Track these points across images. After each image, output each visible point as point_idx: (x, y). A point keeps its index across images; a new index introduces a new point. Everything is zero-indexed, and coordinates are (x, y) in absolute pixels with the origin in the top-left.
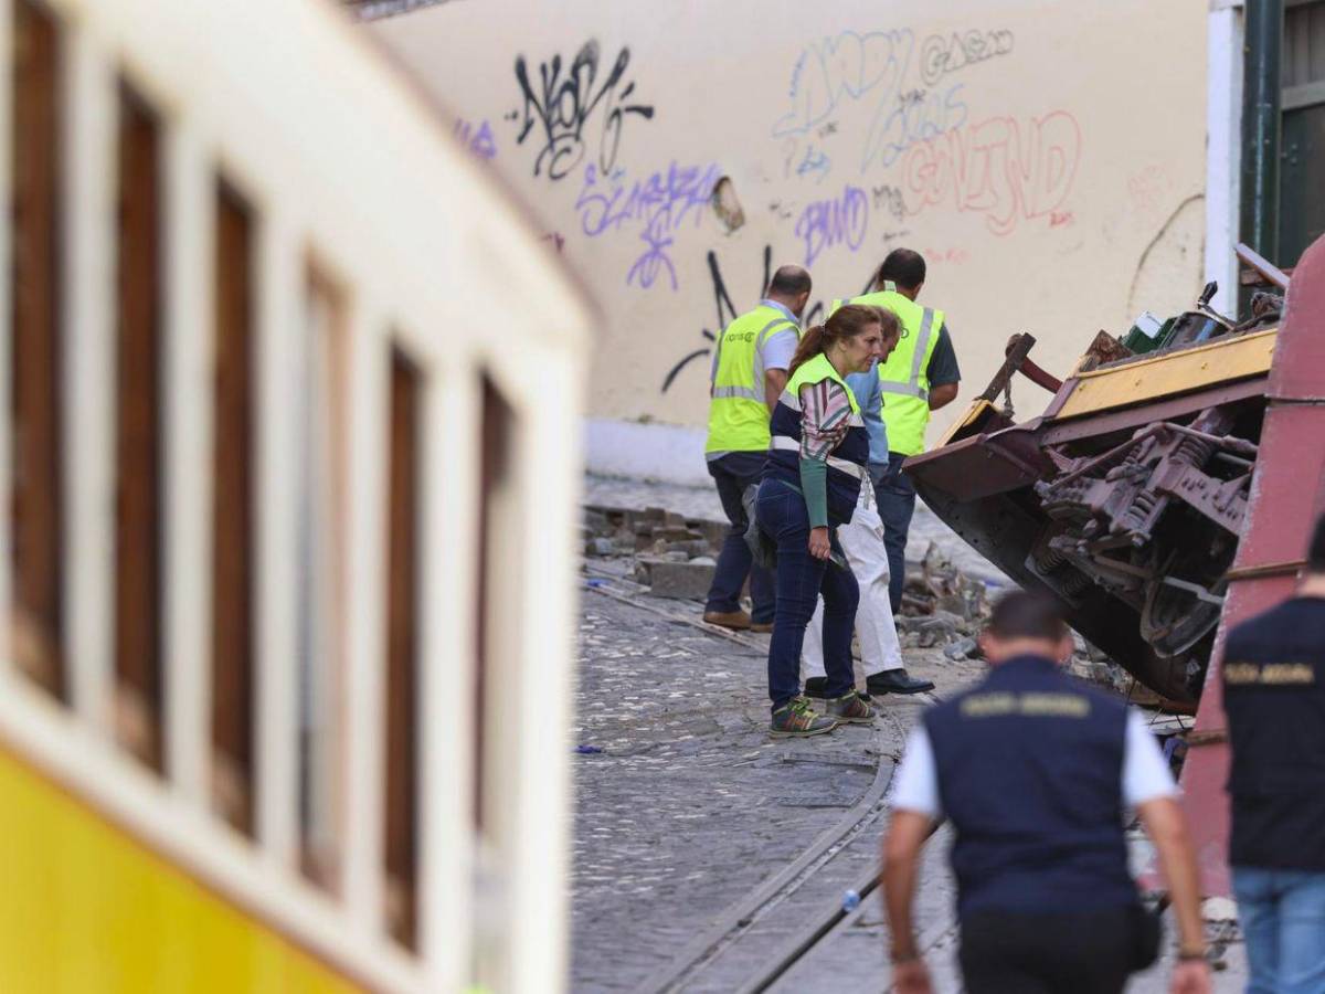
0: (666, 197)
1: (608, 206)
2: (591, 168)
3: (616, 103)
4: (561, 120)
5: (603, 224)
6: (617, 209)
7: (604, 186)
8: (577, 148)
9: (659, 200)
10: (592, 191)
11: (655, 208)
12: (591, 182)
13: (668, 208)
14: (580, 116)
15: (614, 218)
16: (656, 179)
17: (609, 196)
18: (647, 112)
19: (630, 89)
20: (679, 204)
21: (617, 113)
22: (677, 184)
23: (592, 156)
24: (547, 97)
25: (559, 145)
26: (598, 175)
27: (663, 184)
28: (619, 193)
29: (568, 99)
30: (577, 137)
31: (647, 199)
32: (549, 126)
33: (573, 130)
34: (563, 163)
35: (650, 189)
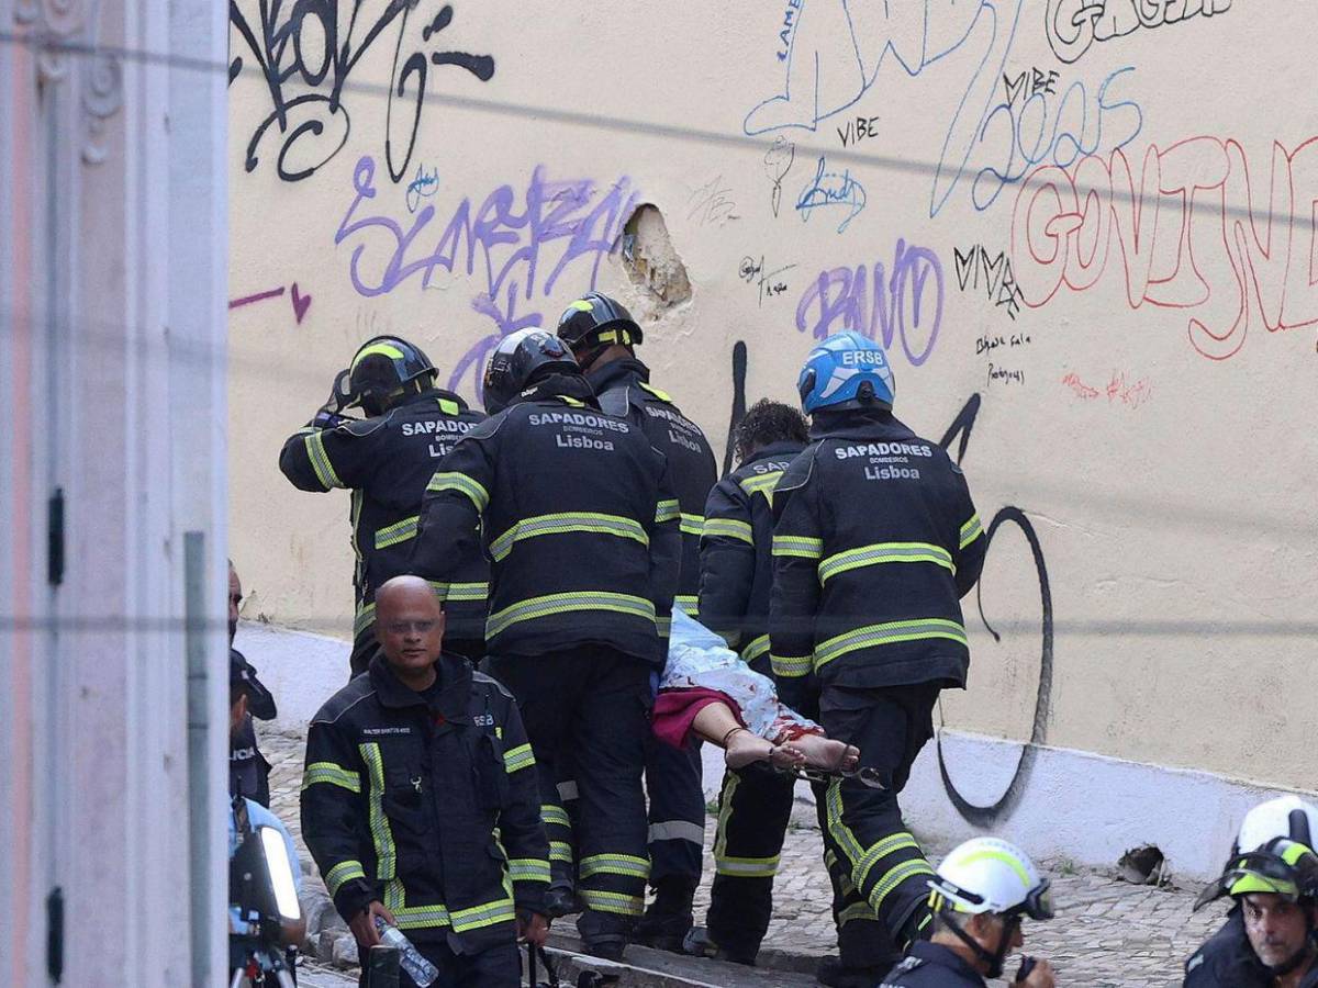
0: (525, 235)
1: (403, 244)
2: (366, 164)
3: (413, 44)
4: (299, 64)
5: (392, 279)
6: (419, 249)
7: (391, 200)
8: (334, 125)
9: (511, 239)
10: (366, 209)
11: (502, 253)
12: (366, 192)
13: (529, 255)
14: (340, 61)
15: (417, 266)
16: (503, 197)
17: (406, 223)
18: (482, 67)
19: (444, 18)
20: (552, 251)
21: (417, 62)
22: (546, 210)
23: (367, 139)
24: (268, 26)
25: (296, 117)
26: (381, 179)
27: (518, 208)
28: (427, 215)
29: (312, 26)
30: (335, 105)
31: (485, 235)
32: (274, 79)
33: (325, 90)
34: (305, 152)
35: (492, 215)
